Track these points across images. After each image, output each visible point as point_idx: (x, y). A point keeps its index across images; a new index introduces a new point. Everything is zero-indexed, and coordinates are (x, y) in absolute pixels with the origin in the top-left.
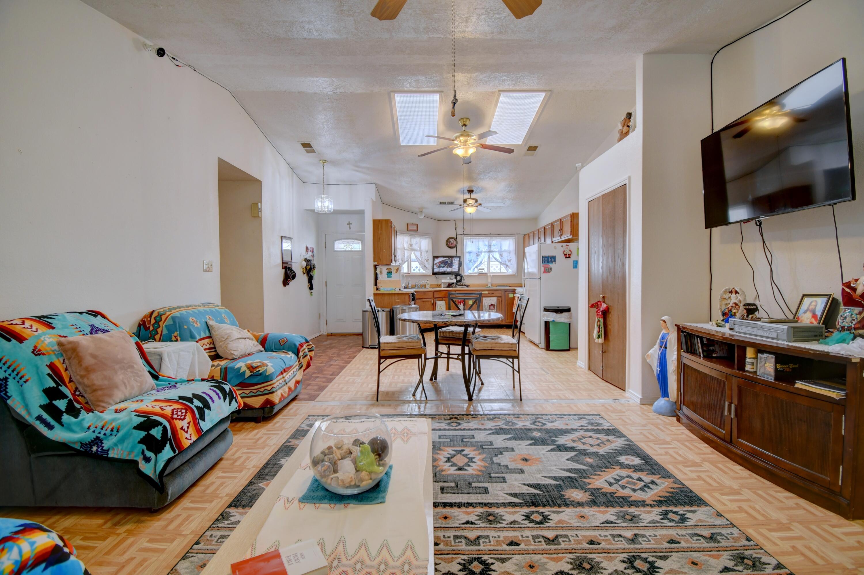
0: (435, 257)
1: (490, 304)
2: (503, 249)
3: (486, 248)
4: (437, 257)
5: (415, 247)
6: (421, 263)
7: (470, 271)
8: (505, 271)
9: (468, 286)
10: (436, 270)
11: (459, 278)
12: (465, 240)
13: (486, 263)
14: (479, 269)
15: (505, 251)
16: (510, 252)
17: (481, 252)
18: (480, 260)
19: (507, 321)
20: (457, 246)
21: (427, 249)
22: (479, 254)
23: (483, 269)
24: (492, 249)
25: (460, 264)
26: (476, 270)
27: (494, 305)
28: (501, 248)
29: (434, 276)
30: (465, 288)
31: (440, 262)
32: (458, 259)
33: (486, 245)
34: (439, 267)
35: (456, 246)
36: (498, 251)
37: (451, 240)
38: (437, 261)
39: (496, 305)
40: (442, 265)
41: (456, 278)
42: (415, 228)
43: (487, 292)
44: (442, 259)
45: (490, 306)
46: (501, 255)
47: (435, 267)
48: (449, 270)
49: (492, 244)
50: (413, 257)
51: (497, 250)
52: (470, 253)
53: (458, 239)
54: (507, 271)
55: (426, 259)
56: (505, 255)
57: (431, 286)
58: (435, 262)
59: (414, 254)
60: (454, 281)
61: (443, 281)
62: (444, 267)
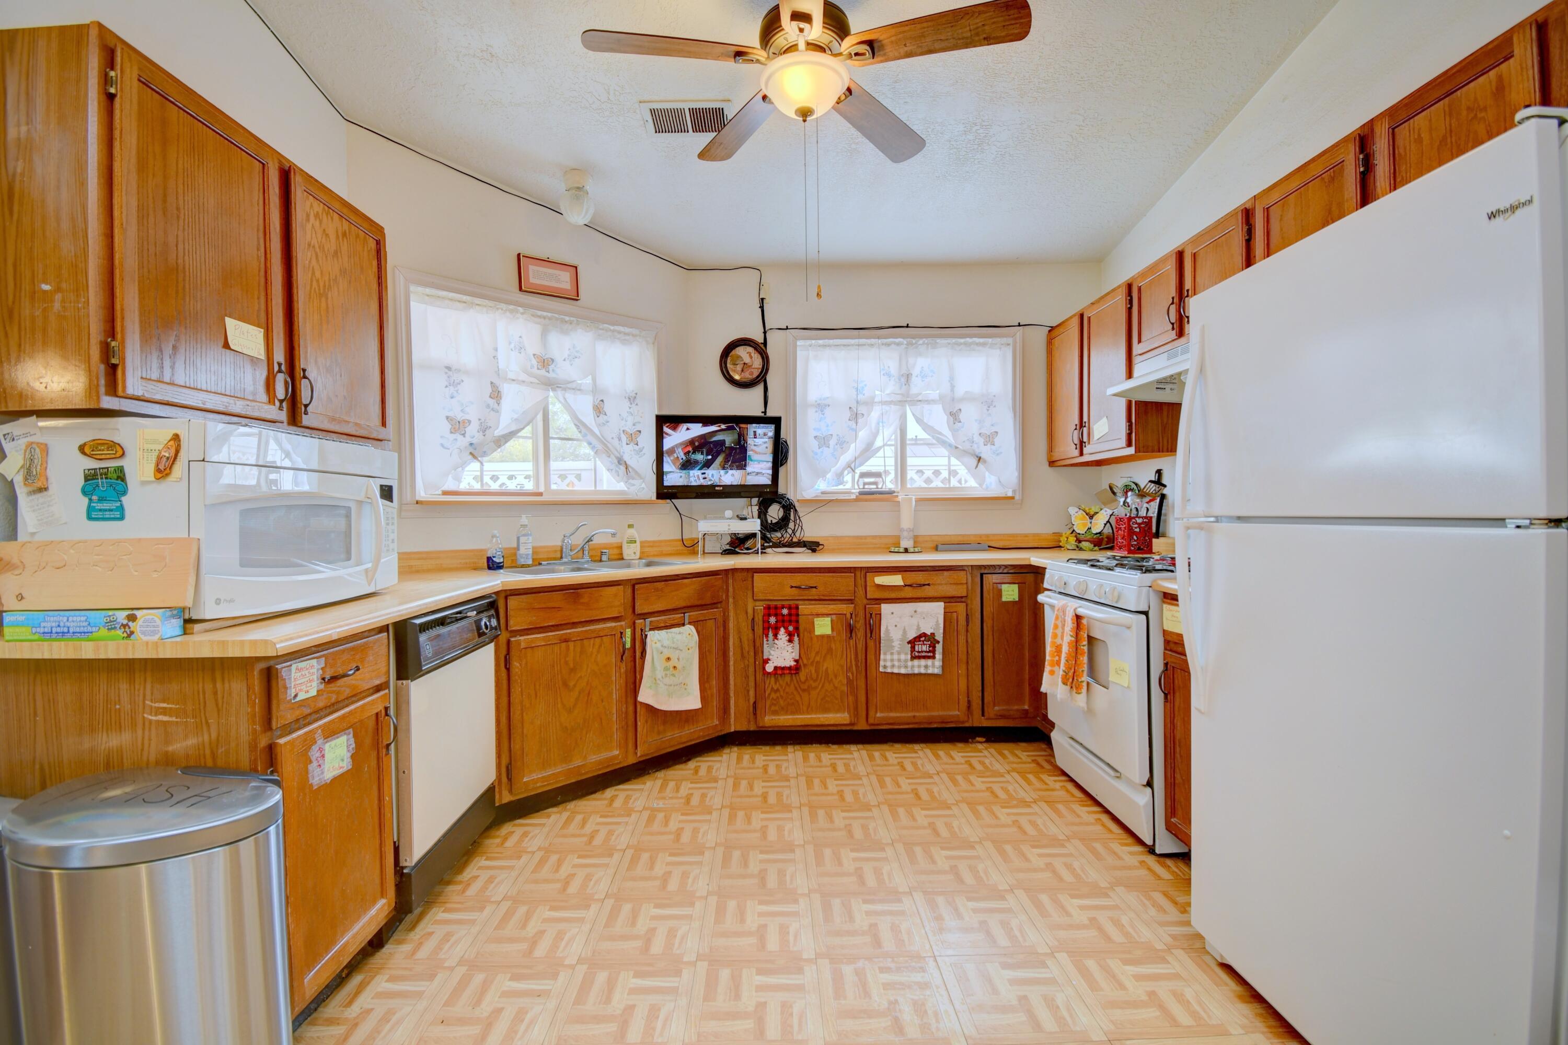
0: (665, 422)
1: (912, 635)
2: (960, 391)
3: (891, 387)
4: (675, 421)
5: (564, 370)
6: (603, 448)
7: (822, 486)
8: (972, 483)
9: (813, 547)
10: (674, 477)
11: (775, 513)
12: (800, 354)
13: (890, 451)
14: (863, 475)
15: (969, 398)
16: (989, 403)
17: (870, 403)
18: (863, 434)
19: (992, 710)
20: (770, 378)
21: (631, 386)
22: (862, 409)
23: (878, 475)
24: (914, 390)
25: (780, 454)
26: (848, 478)
27: (930, 639)
28: (953, 387)
29: (666, 504)
30: (802, 558)
31: (691, 442)
32: (770, 430)
33: (888, 375)
34: (687, 465)
35: (761, 379)
36: (941, 399)
37: (743, 352)
38: (676, 438)
39: (939, 637)
40: (699, 457)
41: (762, 514)
42: (563, 281)
43: (896, 580)
44: (698, 430)
45: (912, 643)
46: (954, 416)
47: (667, 467)
48: (731, 477)
49: (916, 371)
50: (561, 419)
51: (934, 394)
52: (821, 407)
53: (770, 350)
54: (981, 481)
55: (630, 429)
56: (970, 413)
57: (649, 554)
58: (668, 443)
59: (568, 407)
60: (753, 526)
61: (704, 526)
62: (708, 464)
